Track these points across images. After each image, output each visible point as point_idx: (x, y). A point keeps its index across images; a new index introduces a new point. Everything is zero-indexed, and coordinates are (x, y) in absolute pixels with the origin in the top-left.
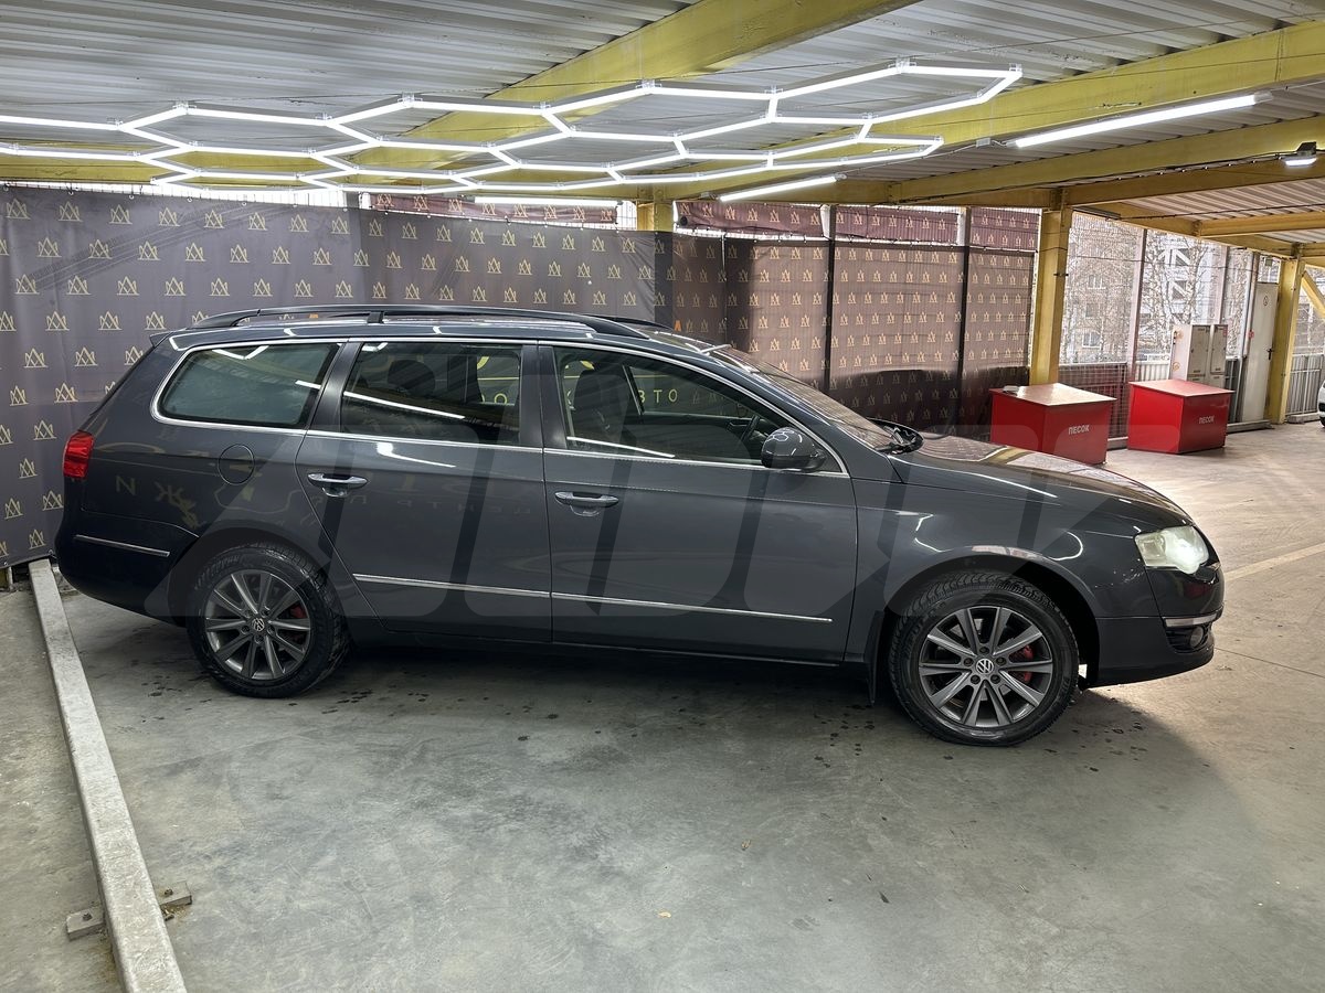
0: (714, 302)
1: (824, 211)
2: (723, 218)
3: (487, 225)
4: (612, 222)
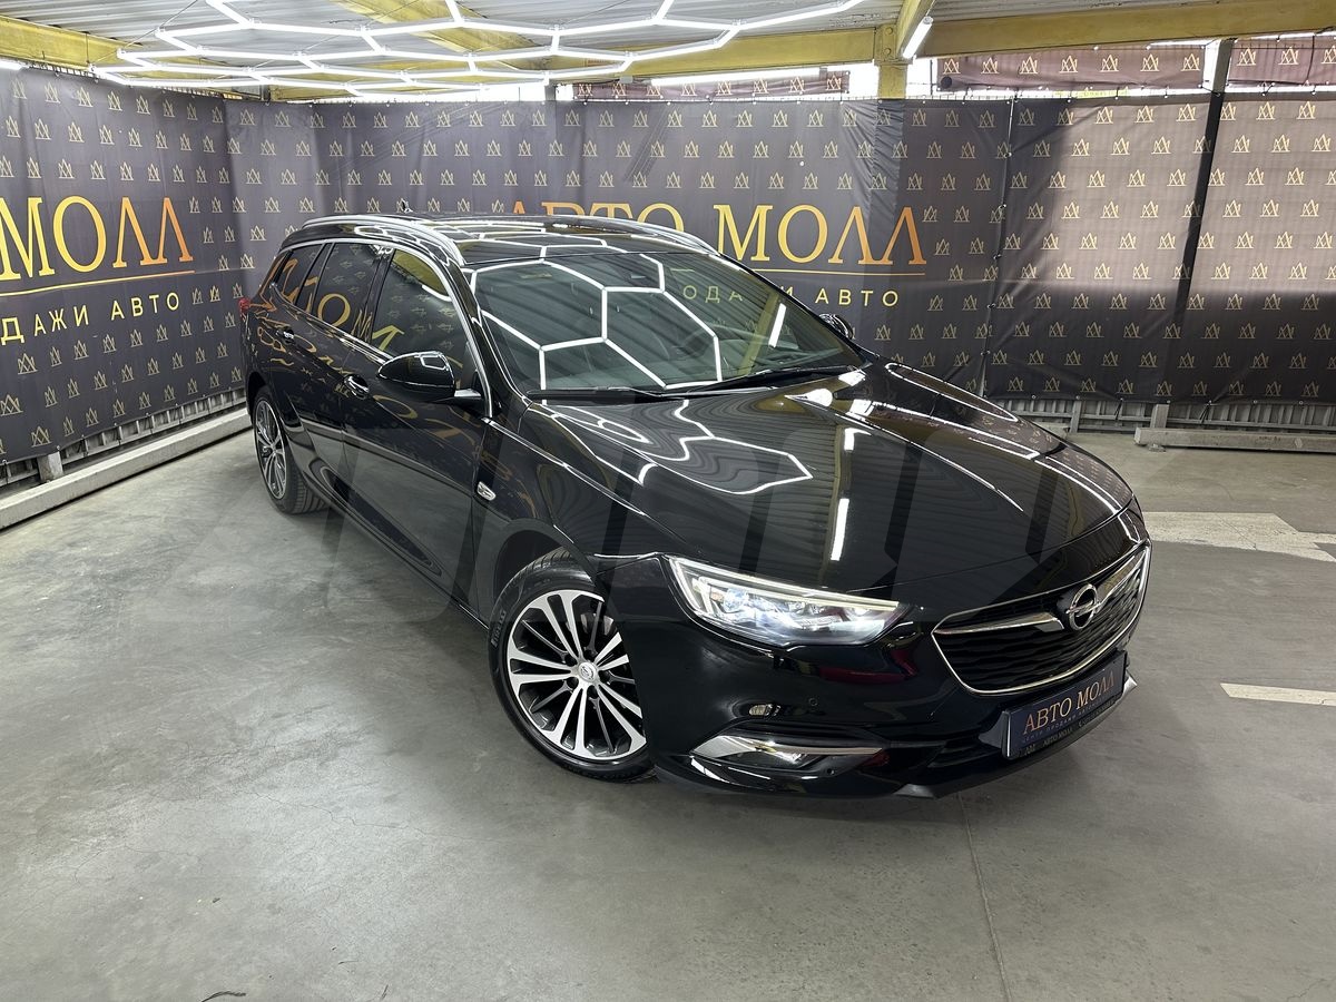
0: (984, 183)
1: (1212, 49)
2: (1017, 75)
3: (687, 106)
4: (841, 92)
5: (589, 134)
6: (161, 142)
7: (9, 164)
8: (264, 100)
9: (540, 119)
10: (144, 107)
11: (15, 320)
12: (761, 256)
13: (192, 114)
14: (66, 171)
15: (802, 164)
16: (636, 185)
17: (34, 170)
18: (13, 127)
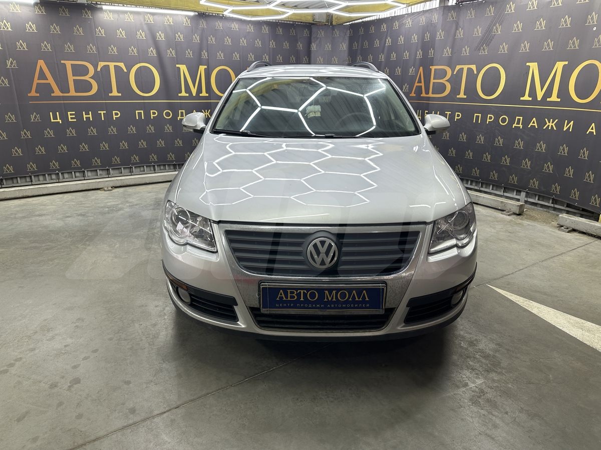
5: (461, 23)
6: (272, 44)
7: (191, 52)
8: (330, 24)
9: (436, 18)
10: (266, 30)
11: (184, 111)
13: (293, 32)
14: (221, 55)
15: (595, 29)
16: (481, 53)
17: (205, 55)
18: (196, 38)
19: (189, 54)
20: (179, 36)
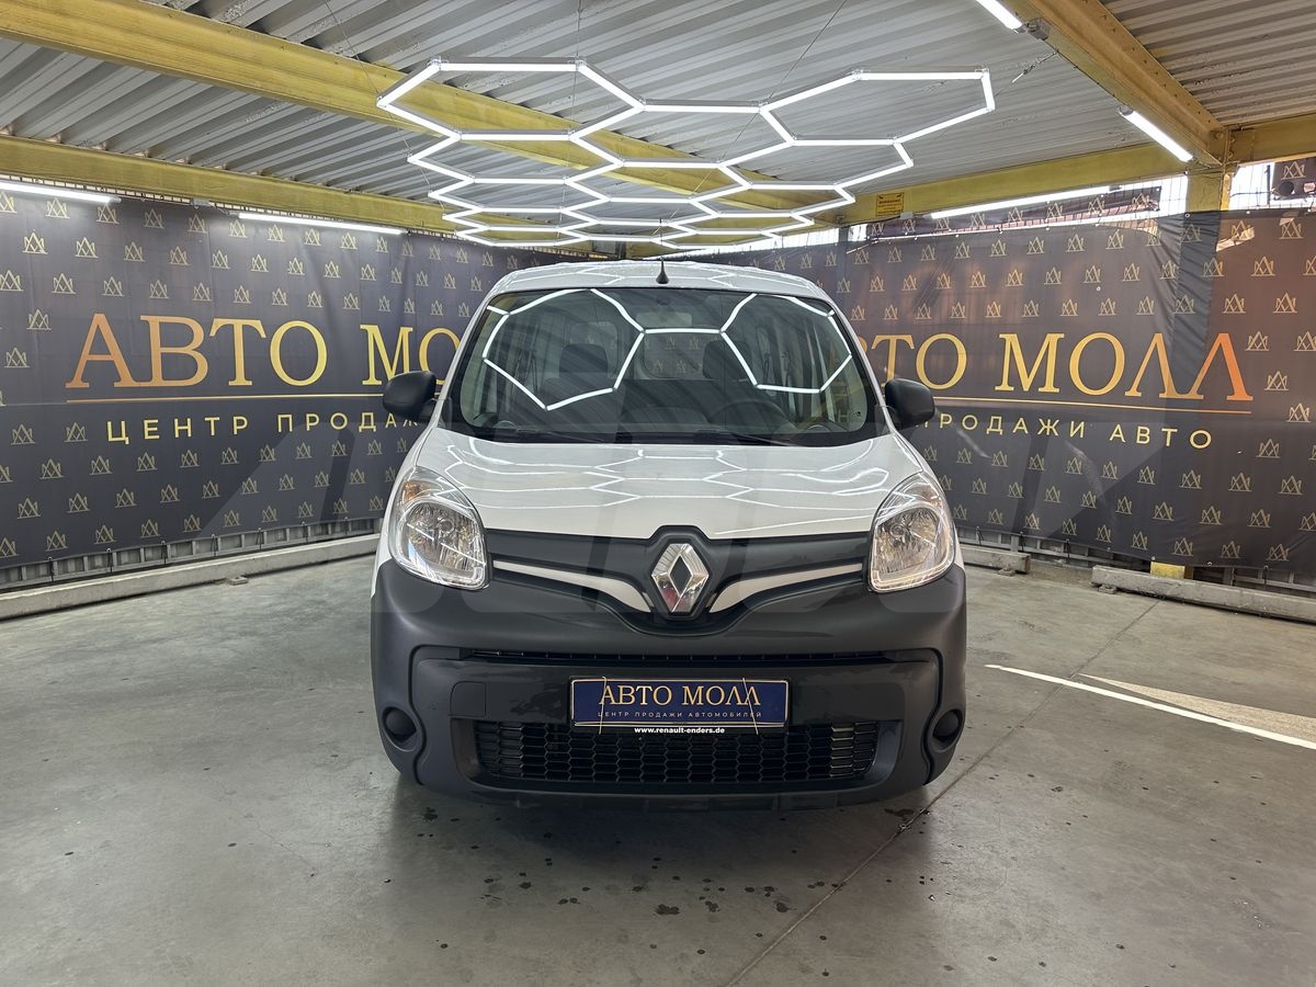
3: (975, 238)
4: (1150, 209)
5: (877, 270)
7: (387, 302)
8: (620, 258)
9: (832, 260)
10: (513, 264)
11: (372, 414)
12: (1049, 387)
14: (438, 309)
15: (1099, 289)
17: (410, 307)
18: (397, 276)
19: (385, 304)
20: (368, 271)
